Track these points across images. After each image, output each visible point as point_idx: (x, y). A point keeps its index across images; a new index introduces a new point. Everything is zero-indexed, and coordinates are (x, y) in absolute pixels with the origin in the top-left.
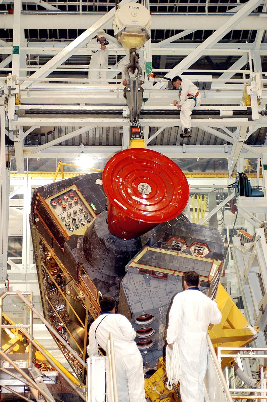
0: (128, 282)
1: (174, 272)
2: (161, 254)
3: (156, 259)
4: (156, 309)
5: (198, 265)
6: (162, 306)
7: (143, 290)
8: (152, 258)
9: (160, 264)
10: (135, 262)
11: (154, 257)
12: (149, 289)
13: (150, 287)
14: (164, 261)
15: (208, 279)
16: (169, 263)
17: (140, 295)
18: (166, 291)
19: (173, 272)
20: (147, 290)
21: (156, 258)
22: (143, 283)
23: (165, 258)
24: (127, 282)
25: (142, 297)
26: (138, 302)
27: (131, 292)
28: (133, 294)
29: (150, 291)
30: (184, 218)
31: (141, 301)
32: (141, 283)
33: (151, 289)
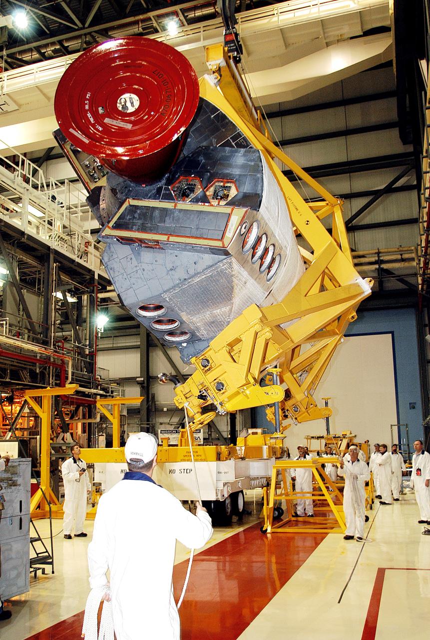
0: (111, 259)
1: (169, 238)
2: (147, 209)
3: (140, 219)
4: (157, 296)
5: (206, 220)
6: (164, 292)
7: (132, 269)
8: (134, 217)
9: (145, 226)
10: (109, 228)
11: (136, 215)
12: (141, 266)
13: (142, 264)
14: (151, 220)
15: (223, 243)
16: (159, 222)
17: (131, 277)
18: (166, 268)
19: (167, 237)
20: (138, 268)
21: (139, 217)
22: (131, 259)
23: (154, 215)
24: (109, 259)
25: (133, 280)
26: (129, 288)
27: (117, 274)
28: (121, 276)
29: (144, 270)
30: (242, 140)
31: (133, 286)
32: (129, 259)
33: (144, 266)
